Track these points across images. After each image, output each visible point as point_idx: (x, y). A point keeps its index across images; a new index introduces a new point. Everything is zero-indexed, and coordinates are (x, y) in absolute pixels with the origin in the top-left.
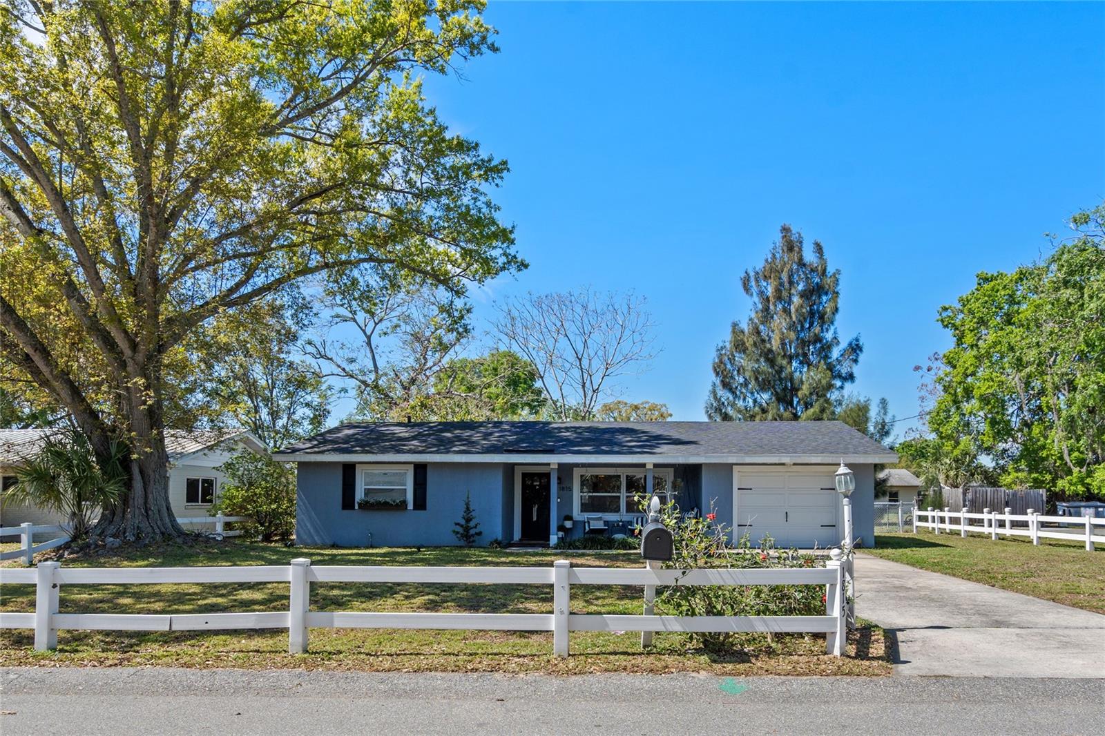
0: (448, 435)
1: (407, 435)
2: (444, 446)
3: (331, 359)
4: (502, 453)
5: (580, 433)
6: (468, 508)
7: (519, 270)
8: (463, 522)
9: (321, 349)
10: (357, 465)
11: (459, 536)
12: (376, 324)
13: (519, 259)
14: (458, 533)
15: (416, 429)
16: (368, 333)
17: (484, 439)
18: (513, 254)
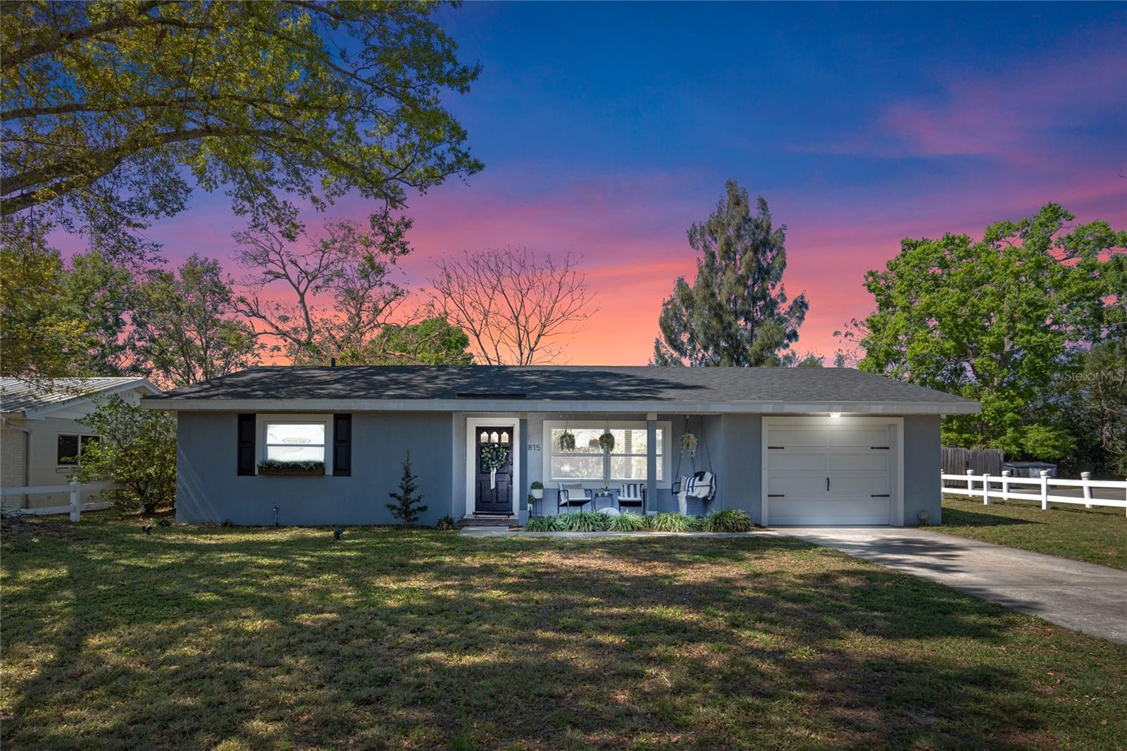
0: (382, 378)
1: (328, 378)
2: (376, 390)
3: (264, 318)
4: (454, 398)
5: (549, 377)
6: (407, 475)
7: (472, 173)
8: (401, 493)
9: (254, 308)
10: (257, 415)
11: (395, 511)
12: (310, 282)
13: (471, 159)
14: (393, 507)
15: (342, 372)
16: (302, 290)
17: (428, 382)
18: (464, 152)
